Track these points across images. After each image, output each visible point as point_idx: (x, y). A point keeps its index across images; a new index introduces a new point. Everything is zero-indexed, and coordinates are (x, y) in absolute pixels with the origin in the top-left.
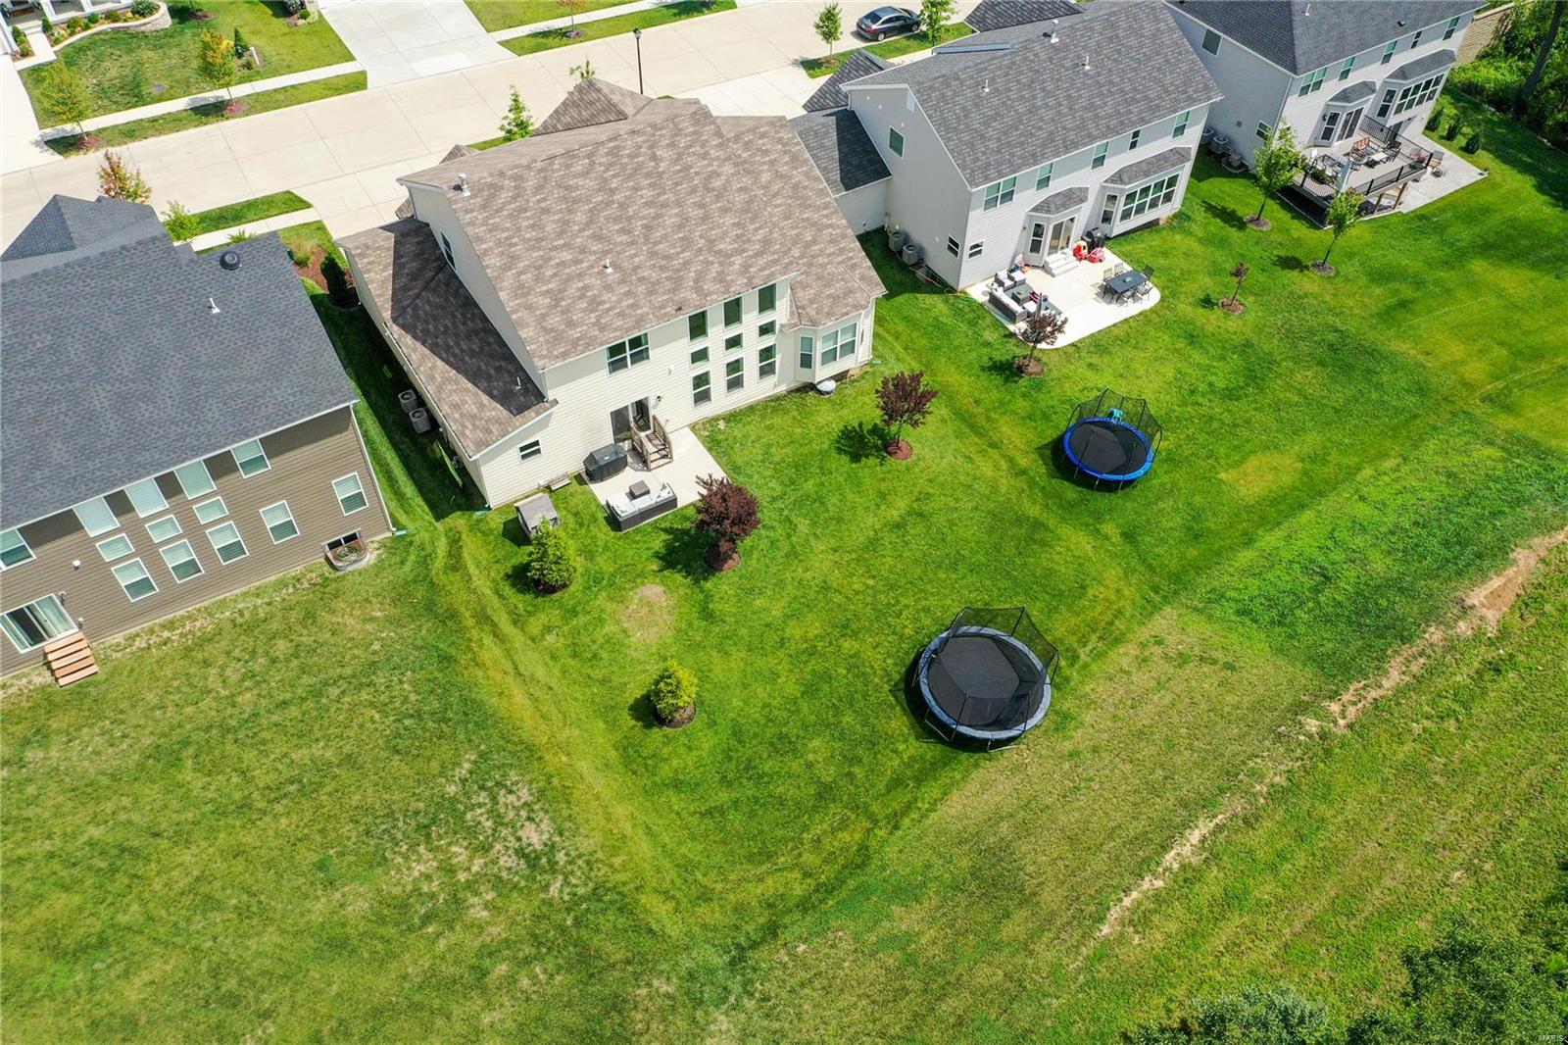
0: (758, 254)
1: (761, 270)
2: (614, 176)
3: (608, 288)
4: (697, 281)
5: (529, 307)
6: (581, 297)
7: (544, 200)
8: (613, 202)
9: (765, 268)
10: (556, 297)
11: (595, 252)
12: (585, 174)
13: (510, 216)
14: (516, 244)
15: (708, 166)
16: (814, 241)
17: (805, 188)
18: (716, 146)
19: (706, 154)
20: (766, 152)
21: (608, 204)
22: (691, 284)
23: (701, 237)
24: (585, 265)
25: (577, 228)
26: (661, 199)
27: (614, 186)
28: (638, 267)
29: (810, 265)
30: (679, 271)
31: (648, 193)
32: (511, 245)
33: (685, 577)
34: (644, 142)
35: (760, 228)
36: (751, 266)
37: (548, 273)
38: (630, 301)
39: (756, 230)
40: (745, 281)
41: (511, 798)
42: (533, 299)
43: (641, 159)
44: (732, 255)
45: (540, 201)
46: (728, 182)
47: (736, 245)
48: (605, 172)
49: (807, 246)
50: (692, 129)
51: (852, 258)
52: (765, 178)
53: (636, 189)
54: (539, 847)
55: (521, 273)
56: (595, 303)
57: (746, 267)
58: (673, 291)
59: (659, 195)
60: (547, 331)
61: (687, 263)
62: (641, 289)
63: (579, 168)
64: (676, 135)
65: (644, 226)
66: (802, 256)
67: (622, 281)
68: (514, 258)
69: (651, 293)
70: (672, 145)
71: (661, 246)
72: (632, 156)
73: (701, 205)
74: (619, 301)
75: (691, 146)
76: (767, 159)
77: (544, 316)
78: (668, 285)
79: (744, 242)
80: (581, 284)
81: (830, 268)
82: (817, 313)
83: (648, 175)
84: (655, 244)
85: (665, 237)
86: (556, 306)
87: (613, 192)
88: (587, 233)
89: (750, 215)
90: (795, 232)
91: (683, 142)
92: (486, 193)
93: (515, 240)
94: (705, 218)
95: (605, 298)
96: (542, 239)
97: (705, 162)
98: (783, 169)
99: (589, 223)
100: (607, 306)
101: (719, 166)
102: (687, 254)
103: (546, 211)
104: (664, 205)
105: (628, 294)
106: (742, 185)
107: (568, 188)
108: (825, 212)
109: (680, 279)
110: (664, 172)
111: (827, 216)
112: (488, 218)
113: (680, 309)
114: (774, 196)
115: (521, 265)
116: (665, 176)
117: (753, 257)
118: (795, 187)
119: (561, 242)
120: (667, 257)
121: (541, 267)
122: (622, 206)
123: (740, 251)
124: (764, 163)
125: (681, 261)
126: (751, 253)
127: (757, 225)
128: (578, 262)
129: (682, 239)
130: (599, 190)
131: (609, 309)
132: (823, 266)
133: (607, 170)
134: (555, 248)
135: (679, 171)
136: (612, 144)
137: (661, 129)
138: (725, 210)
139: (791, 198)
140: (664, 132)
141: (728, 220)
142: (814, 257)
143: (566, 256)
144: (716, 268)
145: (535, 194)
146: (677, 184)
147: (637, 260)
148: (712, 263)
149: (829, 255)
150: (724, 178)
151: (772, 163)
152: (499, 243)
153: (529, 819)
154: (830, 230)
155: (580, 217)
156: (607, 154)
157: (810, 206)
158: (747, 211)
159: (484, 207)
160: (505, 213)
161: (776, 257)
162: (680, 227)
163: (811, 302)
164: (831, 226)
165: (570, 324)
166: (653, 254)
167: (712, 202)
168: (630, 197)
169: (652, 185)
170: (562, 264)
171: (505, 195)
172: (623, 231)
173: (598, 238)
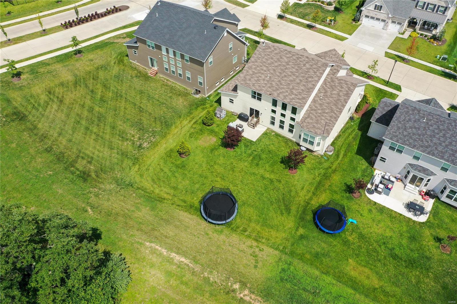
0: (299, 99)
1: (295, 102)
2: (292, 62)
3: (264, 80)
4: (280, 93)
5: (247, 71)
6: (257, 77)
7: (275, 56)
8: (285, 66)
9: (296, 102)
10: (254, 73)
11: (270, 72)
12: (288, 58)
13: (265, 54)
14: (260, 60)
15: (313, 75)
16: (327, 113)
17: (341, 102)
18: (320, 73)
19: (316, 72)
20: (342, 87)
21: (284, 66)
22: (279, 92)
23: (293, 86)
24: (266, 73)
25: (273, 65)
26: (295, 73)
27: (290, 64)
28: (274, 81)
29: (319, 116)
30: (280, 88)
31: (294, 70)
32: (259, 59)
33: (221, 143)
34: (307, 61)
35: (306, 95)
36: (294, 99)
37: (258, 69)
38: (264, 85)
39: (305, 94)
40: (289, 101)
41: (152, 139)
42: (250, 71)
43: (301, 63)
44: (293, 94)
45: (273, 56)
46: (313, 81)
47: (297, 93)
48: (292, 60)
49: (324, 113)
50: (320, 66)
51: (330, 123)
52: (334, 92)
53: (293, 68)
54: (143, 147)
55: (254, 65)
56: (259, 80)
57: (293, 99)
58: (274, 90)
59: (296, 72)
60: (245, 78)
61: (283, 88)
62: (269, 85)
63: (288, 56)
64: (315, 64)
65: (285, 75)
66: (320, 113)
67: (268, 81)
68: (256, 62)
69: (269, 87)
70: (311, 65)
71: (283, 81)
72: (301, 61)
73: (301, 81)
74: (262, 84)
75: (315, 69)
76: (341, 89)
77: (248, 75)
78: (274, 89)
79: (299, 94)
80: (260, 75)
81: (323, 121)
83: (299, 67)
84: (282, 80)
85: (286, 80)
86: (251, 75)
87: (288, 65)
88: (273, 68)
89: (308, 90)
90: (325, 108)
91: (315, 66)
92: (267, 47)
93: (261, 59)
94: (298, 83)
95: (261, 81)
96: (265, 62)
97: (313, 74)
98: (341, 94)
99: (277, 66)
100: (260, 83)
101: (315, 77)
102: (286, 87)
103: (272, 58)
104: (294, 75)
105: (266, 84)
106: (315, 84)
107: (281, 58)
108: (338, 110)
109: (278, 90)
110: (303, 69)
111: (337, 111)
112: (261, 52)
113: (270, 95)
114: (331, 97)
115: (256, 64)
116: (302, 70)
117: (297, 98)
118: (339, 100)
119: (267, 66)
120: (281, 84)
121: (258, 67)
122: (286, 68)
123: (296, 95)
124: (339, 89)
125: (283, 87)
126: (298, 97)
127: (307, 94)
128: (265, 71)
129: (289, 83)
130: (286, 62)
131: (259, 84)
132: (322, 119)
133: (293, 60)
134: (265, 66)
135: (306, 71)
136: (300, 56)
137: (314, 61)
138: (304, 85)
139: (335, 101)
140: (313, 62)
141: (302, 88)
142: (322, 116)
143: (265, 68)
144: (287, 94)
145: (274, 54)
146: (302, 73)
147: (275, 80)
148: (288, 92)
149: (326, 118)
150: (313, 79)
151: (341, 91)
152: (257, 57)
153: (149, 143)
154: (334, 114)
155: (276, 64)
156: (297, 57)
157: (336, 106)
158: (308, 89)
159: (263, 49)
160: (265, 53)
161: (302, 102)
162: (291, 81)
164: (335, 114)
165: (250, 80)
166: (280, 81)
167: (304, 82)
168: (290, 68)
169: (297, 69)
170: (262, 69)
171: (269, 50)
172: (280, 73)
173: (274, 70)
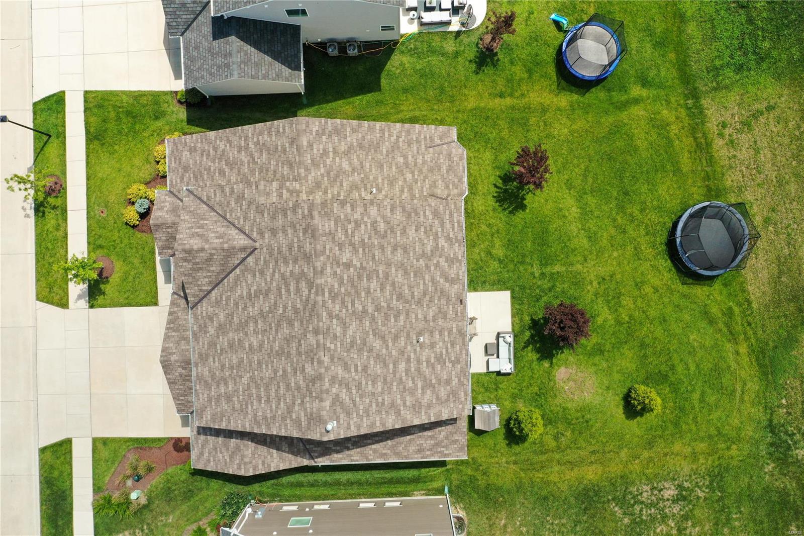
0: (442, 224)
1: (453, 230)
2: (353, 305)
3: (433, 346)
4: (447, 280)
5: (429, 406)
6: (433, 368)
7: (356, 366)
8: (373, 315)
9: (453, 225)
10: (428, 385)
11: (406, 344)
12: (345, 327)
13: (361, 397)
14: (383, 400)
15: (366, 226)
16: (405, 157)
17: (363, 138)
18: (352, 210)
19: (356, 222)
20: (325, 153)
21: (373, 319)
22: (447, 285)
23: (418, 260)
24: (412, 355)
25: (384, 351)
26: (381, 276)
27: (360, 308)
28: (425, 318)
29: (420, 171)
30: (436, 289)
31: (374, 285)
32: (383, 404)
34: (332, 268)
35: (425, 212)
36: (449, 235)
37: (410, 384)
38: (446, 334)
39: (425, 216)
40: (457, 245)
41: (645, 495)
42: (425, 402)
43: (345, 277)
44: (437, 244)
45: (356, 371)
46: (383, 217)
47: (431, 238)
48: (347, 310)
49: (407, 164)
50: (332, 223)
51: (425, 137)
52: (346, 166)
53: (368, 292)
55: (405, 403)
56: (439, 359)
57: (448, 239)
58: (448, 300)
59: (378, 277)
60: (448, 400)
61: (433, 280)
62: (440, 322)
63: (339, 329)
64: (333, 238)
65: (398, 299)
66: (413, 173)
67: (431, 333)
68: (393, 404)
69: (445, 317)
70: (341, 246)
71: (416, 293)
72: (341, 283)
73: (395, 248)
74: (444, 342)
75: (347, 231)
76: (331, 154)
77: (437, 398)
78: (443, 302)
79: (431, 230)
80: (425, 364)
81: (428, 157)
82: (457, 188)
83: (360, 277)
84: (413, 297)
85: (410, 287)
86: (434, 387)
87: (365, 311)
88: (390, 344)
89: (413, 215)
90: (394, 168)
91: (340, 236)
92: (338, 409)
93: (380, 399)
94: (405, 250)
95: (438, 350)
96: (385, 380)
97: (363, 226)
98: (343, 147)
99: (383, 338)
100: (444, 351)
101: (369, 218)
102: (427, 277)
103: (365, 368)
104: (387, 276)
105: (441, 334)
106: (389, 207)
107: (352, 344)
108: (386, 134)
109: (442, 291)
110: (361, 264)
111: (390, 136)
112: (358, 414)
113: (461, 301)
114: (362, 167)
115: (399, 401)
116: (364, 264)
117: (442, 229)
118: (361, 146)
119: (391, 366)
120: (425, 293)
121: (404, 388)
122: (378, 309)
123: (436, 237)
124: (334, 158)
125: (430, 284)
126: (440, 230)
127: (422, 213)
128: (408, 360)
129: (415, 275)
130: (361, 321)
131: (447, 351)
132: (424, 162)
133: (346, 307)
134: (394, 372)
135: (364, 250)
136: (327, 295)
137: (325, 248)
138: (404, 231)
139: (367, 155)
140: (328, 247)
141: (412, 232)
142: (416, 165)
143: (402, 366)
144: (442, 261)
145: (350, 372)
146: (373, 258)
147: (420, 316)
148: (438, 262)
149: (418, 153)
150: (379, 219)
151: (335, 151)
152: (379, 412)
153: (660, 491)
154: (401, 140)
155: (377, 344)
156: (333, 302)
157: (378, 143)
158: (410, 215)
159: (348, 414)
160: (358, 399)
161: (448, 212)
162: (406, 273)
163: (447, 187)
164: (398, 137)
165: (448, 382)
166: (419, 303)
167: (395, 238)
168: (373, 299)
169: (369, 279)
170: (407, 371)
171: (344, 395)
172: (397, 317)
173: (396, 338)
